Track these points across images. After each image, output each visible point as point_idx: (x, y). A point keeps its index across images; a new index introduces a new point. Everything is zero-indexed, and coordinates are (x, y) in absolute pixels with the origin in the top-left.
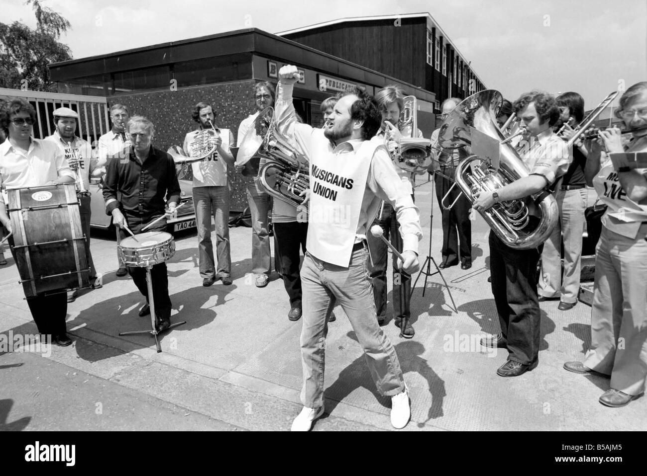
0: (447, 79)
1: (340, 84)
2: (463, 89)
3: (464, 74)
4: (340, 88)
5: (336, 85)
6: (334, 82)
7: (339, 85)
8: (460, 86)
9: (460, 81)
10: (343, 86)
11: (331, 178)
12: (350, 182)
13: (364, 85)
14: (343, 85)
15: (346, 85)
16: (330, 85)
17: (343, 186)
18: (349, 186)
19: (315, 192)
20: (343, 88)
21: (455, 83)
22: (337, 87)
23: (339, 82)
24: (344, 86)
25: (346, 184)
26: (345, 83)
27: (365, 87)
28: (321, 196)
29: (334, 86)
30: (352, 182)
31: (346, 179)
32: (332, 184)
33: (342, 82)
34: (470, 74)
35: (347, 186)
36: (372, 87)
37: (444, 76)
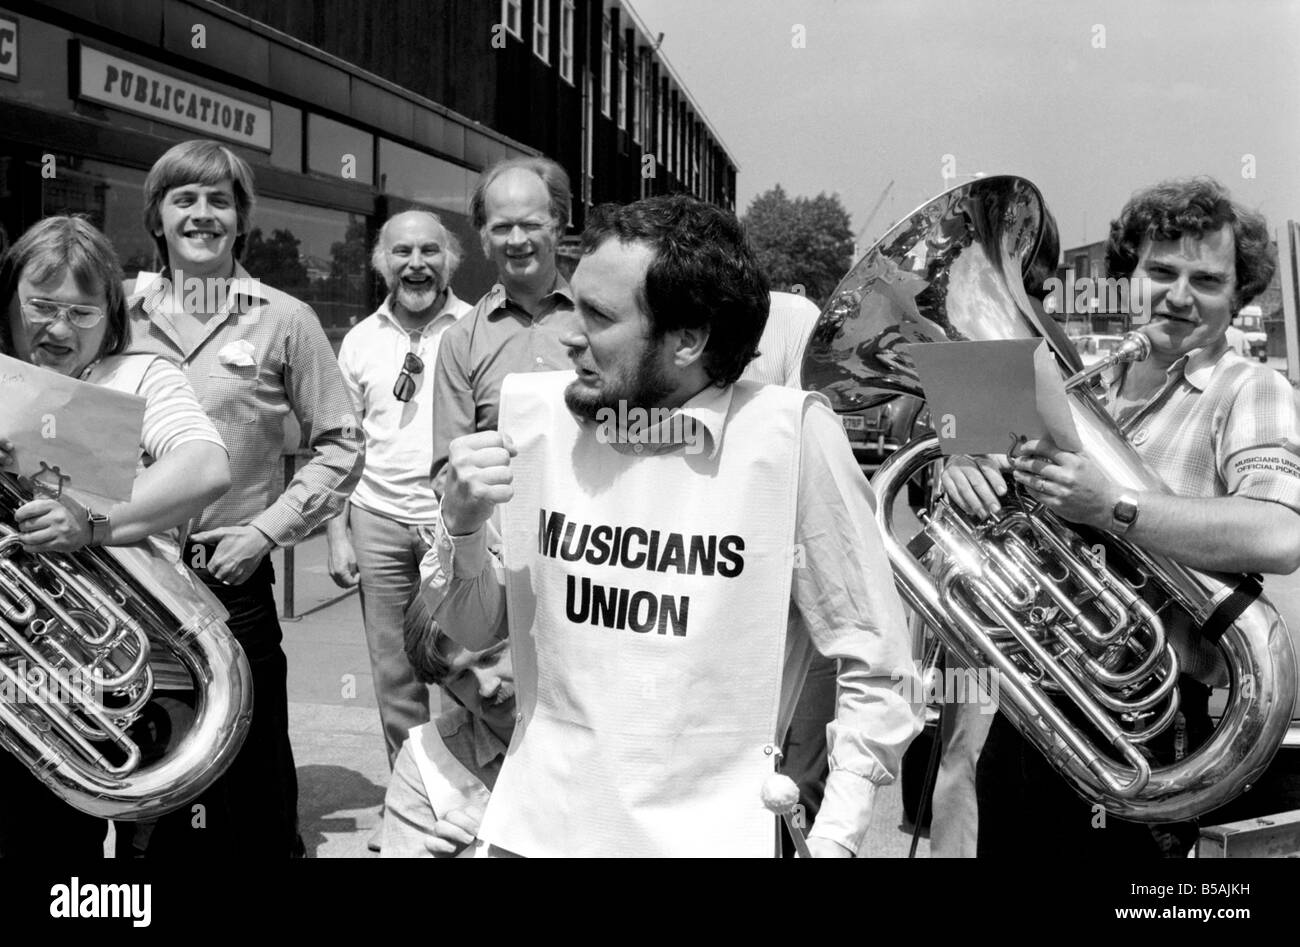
0: (576, 93)
1: (168, 89)
2: (636, 140)
3: (637, 81)
4: (166, 107)
5: (149, 91)
6: (142, 82)
7: (161, 94)
8: (623, 126)
9: (623, 105)
10: (181, 101)
11: (645, 549)
12: (732, 547)
13: (264, 100)
14: (180, 94)
15: (193, 97)
16: (125, 93)
17: (708, 569)
18: (731, 565)
19: (580, 619)
20: (179, 110)
21: (607, 112)
22: (155, 102)
23: (164, 80)
24: (185, 102)
25: (719, 558)
26: (189, 89)
27: (270, 108)
28: (615, 631)
29: (140, 97)
30: (740, 544)
31: (713, 539)
32: (656, 574)
33: (176, 84)
34: (660, 84)
35: (722, 566)
36: (297, 113)
37: (565, 83)
